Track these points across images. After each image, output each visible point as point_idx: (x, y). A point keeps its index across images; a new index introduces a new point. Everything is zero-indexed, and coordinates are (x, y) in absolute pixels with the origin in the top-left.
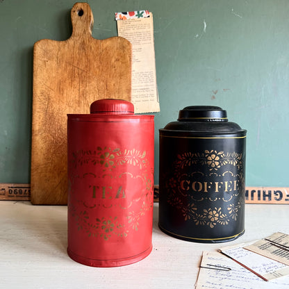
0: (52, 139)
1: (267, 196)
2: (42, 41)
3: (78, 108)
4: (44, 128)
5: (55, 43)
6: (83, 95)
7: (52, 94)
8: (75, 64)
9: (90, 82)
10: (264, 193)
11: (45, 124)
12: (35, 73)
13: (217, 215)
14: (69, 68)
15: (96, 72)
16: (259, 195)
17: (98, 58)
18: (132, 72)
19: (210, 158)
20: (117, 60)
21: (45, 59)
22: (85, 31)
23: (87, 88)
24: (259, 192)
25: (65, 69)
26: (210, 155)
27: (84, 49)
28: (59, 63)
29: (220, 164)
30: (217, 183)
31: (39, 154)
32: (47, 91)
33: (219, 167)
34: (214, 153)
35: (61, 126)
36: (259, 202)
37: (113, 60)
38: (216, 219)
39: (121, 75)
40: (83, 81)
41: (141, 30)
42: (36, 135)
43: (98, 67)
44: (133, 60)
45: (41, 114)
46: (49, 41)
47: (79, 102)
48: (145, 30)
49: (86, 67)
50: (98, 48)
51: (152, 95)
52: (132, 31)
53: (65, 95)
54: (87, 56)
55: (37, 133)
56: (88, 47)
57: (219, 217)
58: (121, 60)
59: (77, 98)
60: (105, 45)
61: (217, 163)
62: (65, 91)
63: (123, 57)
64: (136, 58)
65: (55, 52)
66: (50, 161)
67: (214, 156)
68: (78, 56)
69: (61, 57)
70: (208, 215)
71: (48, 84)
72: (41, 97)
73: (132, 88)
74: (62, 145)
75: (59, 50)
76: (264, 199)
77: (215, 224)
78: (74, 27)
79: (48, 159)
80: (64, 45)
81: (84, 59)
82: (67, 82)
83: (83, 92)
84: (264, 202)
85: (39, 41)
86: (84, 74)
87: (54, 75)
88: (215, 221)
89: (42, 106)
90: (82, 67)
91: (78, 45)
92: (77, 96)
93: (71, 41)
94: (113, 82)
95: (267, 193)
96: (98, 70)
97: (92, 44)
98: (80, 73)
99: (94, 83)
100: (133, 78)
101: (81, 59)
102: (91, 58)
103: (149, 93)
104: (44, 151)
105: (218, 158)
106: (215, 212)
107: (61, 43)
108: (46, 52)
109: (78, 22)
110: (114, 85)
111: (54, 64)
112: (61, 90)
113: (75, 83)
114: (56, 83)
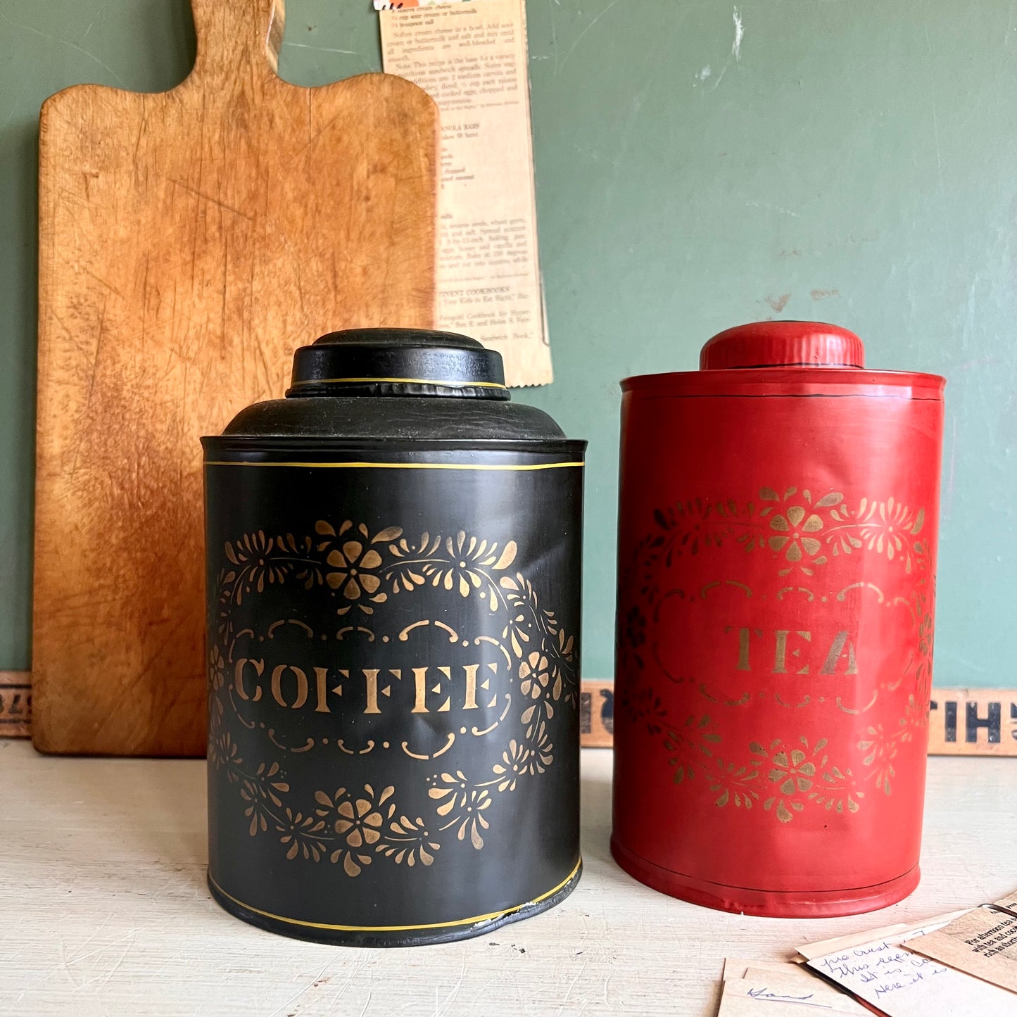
0: (117, 491)
1: (983, 723)
2: (73, 93)
3: (221, 367)
4: (83, 446)
5: (127, 100)
6: (240, 311)
7: (116, 311)
8: (208, 188)
9: (266, 262)
10: (971, 711)
11: (88, 432)
12: (45, 223)
13: (376, 820)
14: (185, 203)
15: (292, 222)
16: (951, 722)
17: (299, 161)
18: (440, 222)
19: (336, 559)
20: (379, 169)
21: (87, 168)
22: (245, 52)
23: (257, 285)
24: (951, 707)
25: (169, 209)
26: (338, 543)
27: (243, 124)
28: (142, 184)
29: (385, 587)
30: (372, 675)
31: (66, 551)
32: (93, 297)
33: (381, 598)
34: (353, 535)
35: (150, 437)
36: (951, 748)
37: (362, 169)
38: (373, 836)
39: (393, 232)
40: (237, 258)
41: (476, 51)
42: (52, 475)
43: (301, 199)
44: (442, 172)
45: (73, 390)
46: (104, 93)
47: (223, 342)
48: (491, 50)
49: (253, 197)
50: (300, 122)
51: (521, 317)
52: (439, 53)
53: (166, 313)
54: (254, 153)
55: (54, 466)
56: (258, 118)
57: (384, 829)
58: (391, 169)
59: (215, 326)
60: (328, 110)
61: (372, 583)
62: (168, 297)
63: (404, 156)
64: (456, 163)
65: (126, 137)
66: (109, 581)
67: (358, 546)
68: (217, 152)
69: (151, 161)
70: (334, 816)
71: (100, 268)
72: (68, 323)
73: (441, 286)
74: (156, 517)
75: (144, 129)
76: (972, 738)
77: (366, 860)
78: (201, 35)
79: (98, 572)
80: (164, 110)
81: (242, 164)
82: (176, 258)
83: (239, 298)
84: (970, 748)
85: (62, 92)
86: (244, 225)
87: (123, 233)
88: (367, 849)
89: (76, 358)
90: (235, 199)
91: (218, 107)
92: (216, 317)
93: (191, 94)
94: (361, 261)
95: (983, 714)
96: (299, 212)
97: (277, 105)
98: (227, 222)
99: (283, 263)
100: (441, 244)
101: (233, 166)
102: (272, 160)
103: (507, 306)
104: (83, 540)
105: (373, 559)
106: (364, 806)
107: (152, 102)
108: (89, 140)
109: (219, 15)
110: (365, 271)
111: (122, 187)
112: (149, 293)
113: (210, 265)
114: (133, 263)
